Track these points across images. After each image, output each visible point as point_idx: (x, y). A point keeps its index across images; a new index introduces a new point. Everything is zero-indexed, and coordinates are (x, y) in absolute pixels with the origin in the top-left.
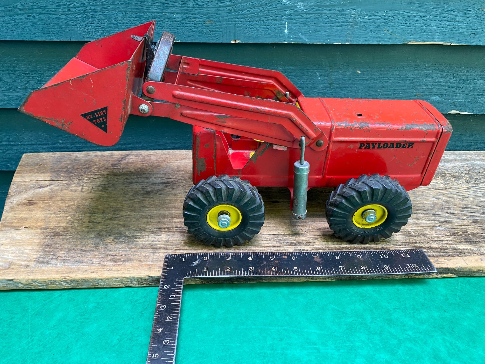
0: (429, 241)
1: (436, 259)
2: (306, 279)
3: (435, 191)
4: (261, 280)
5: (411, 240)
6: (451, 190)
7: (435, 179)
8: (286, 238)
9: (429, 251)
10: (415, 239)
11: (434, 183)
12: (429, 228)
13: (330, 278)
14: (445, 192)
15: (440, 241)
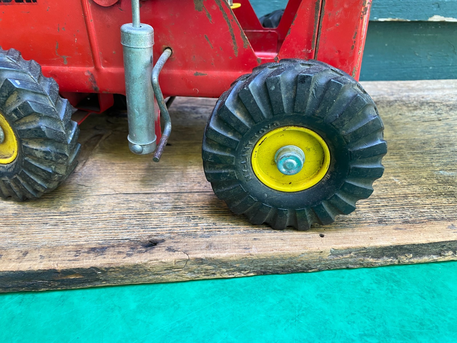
0: (429, 194)
1: (450, 224)
2: (194, 276)
3: (423, 123)
4: (98, 283)
5: (396, 193)
6: (447, 121)
7: (421, 109)
8: (168, 198)
9: (432, 210)
10: (403, 191)
11: (419, 114)
12: (425, 174)
13: (242, 270)
14: (438, 123)
15: (448, 193)
